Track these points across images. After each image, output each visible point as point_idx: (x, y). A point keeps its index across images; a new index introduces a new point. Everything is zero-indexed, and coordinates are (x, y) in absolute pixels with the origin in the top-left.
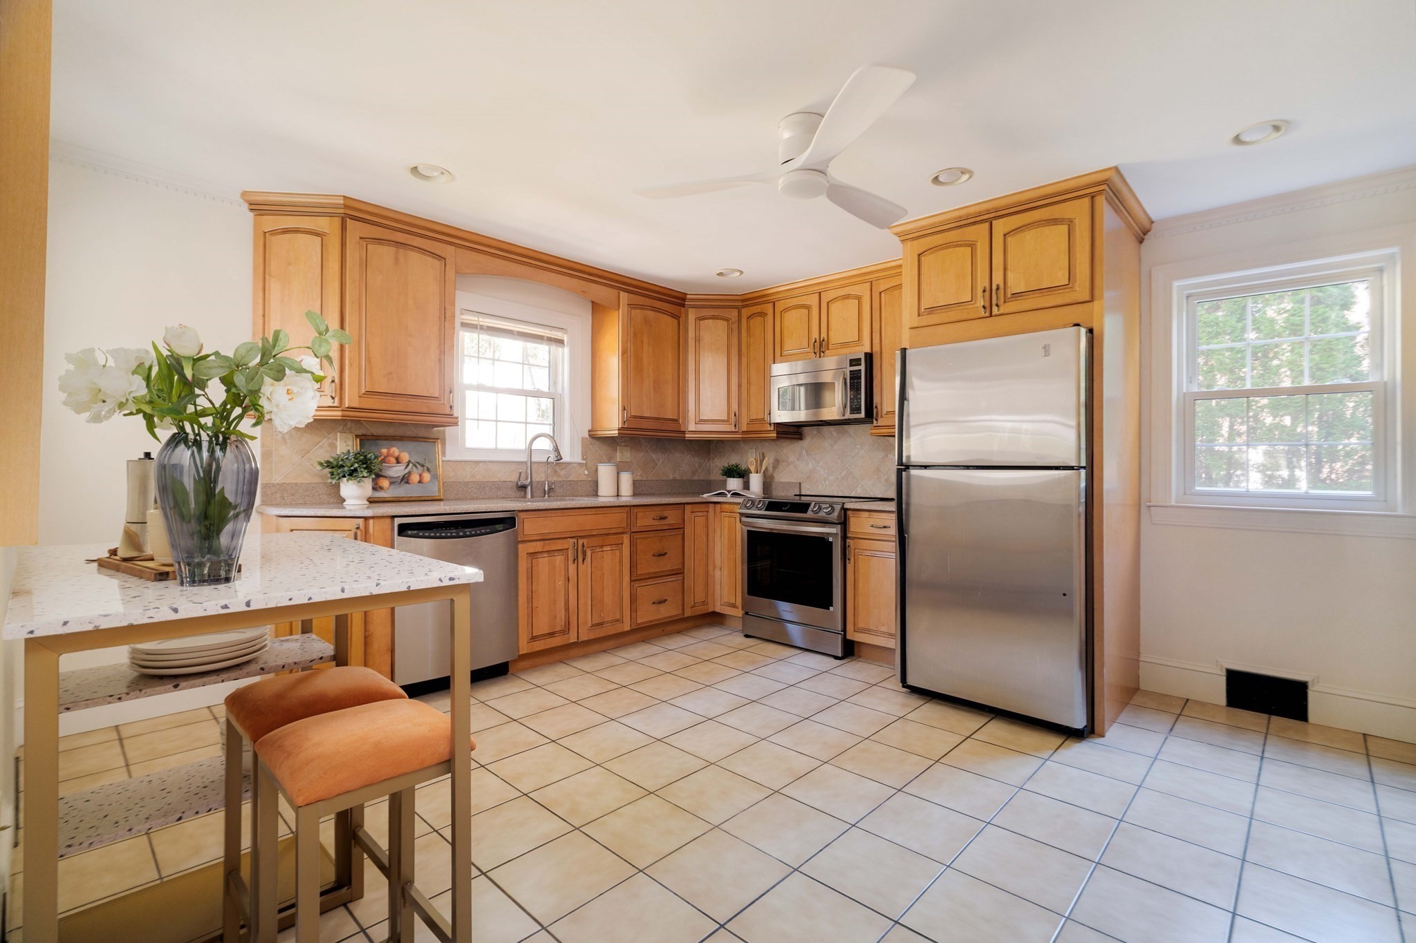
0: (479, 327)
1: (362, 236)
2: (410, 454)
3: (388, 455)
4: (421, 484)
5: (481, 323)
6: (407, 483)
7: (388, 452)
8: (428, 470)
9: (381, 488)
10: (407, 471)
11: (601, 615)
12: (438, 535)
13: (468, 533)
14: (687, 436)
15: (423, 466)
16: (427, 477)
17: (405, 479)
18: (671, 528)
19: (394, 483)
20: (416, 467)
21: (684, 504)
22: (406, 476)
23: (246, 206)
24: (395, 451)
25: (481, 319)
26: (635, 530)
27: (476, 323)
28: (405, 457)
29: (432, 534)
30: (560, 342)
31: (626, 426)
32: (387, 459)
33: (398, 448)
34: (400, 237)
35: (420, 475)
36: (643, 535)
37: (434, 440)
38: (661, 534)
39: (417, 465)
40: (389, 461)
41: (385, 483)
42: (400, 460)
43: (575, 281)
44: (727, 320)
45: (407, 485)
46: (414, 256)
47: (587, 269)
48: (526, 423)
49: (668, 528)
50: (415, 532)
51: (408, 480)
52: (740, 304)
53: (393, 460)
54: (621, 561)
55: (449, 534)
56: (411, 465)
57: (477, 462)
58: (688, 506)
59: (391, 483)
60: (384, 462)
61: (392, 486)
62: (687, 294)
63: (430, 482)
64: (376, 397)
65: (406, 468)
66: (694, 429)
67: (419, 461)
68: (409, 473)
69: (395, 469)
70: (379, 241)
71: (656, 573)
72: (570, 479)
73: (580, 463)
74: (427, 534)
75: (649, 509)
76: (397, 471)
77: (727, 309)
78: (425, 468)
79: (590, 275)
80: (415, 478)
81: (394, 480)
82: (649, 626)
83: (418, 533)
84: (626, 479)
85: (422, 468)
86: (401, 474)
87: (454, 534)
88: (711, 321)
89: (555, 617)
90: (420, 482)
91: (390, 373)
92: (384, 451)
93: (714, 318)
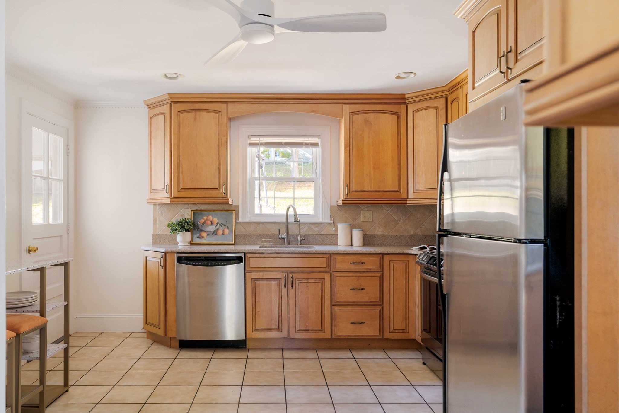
0: (259, 144)
1: (178, 111)
2: (218, 219)
3: (207, 220)
4: (223, 236)
5: (261, 141)
6: (216, 234)
7: (207, 219)
8: (228, 228)
9: (203, 237)
10: (216, 228)
11: (306, 324)
12: (197, 264)
13: (214, 264)
14: (408, 202)
15: (225, 225)
16: (227, 231)
17: (215, 233)
18: (369, 271)
19: (209, 234)
20: (221, 226)
21: (383, 254)
22: (216, 231)
23: (146, 107)
24: (211, 218)
25: (261, 139)
26: (335, 270)
27: (258, 142)
28: (216, 221)
29: (194, 263)
30: (315, 145)
31: (348, 197)
32: (206, 222)
33: (212, 216)
34: (197, 106)
35: (223, 231)
36: (341, 274)
37: (232, 211)
38: (359, 275)
39: (222, 225)
40: (207, 223)
41: (204, 234)
42: (213, 223)
43: (307, 106)
44: (437, 108)
45: (216, 236)
46: (204, 115)
47: (314, 96)
48: (294, 198)
49: (366, 271)
50: (186, 261)
51: (216, 233)
52: (448, 93)
53: (209, 222)
54: (322, 291)
55: (203, 264)
56: (218, 225)
57: (258, 223)
58: (386, 256)
59: (208, 235)
60: (205, 224)
61: (208, 236)
62: (405, 95)
63: (228, 234)
64: (186, 191)
65: (216, 227)
66: (412, 197)
67: (223, 223)
68: (218, 229)
69: (210, 227)
70: (187, 111)
71: (354, 302)
72: (323, 233)
73: (329, 223)
74: (191, 263)
75: (348, 256)
76: (211, 228)
77: (436, 100)
78: (226, 227)
79: (317, 99)
80: (220, 232)
81: (209, 233)
82: (348, 339)
83: (187, 262)
84: (357, 235)
85: (224, 227)
86: (213, 230)
87: (206, 264)
88: (424, 111)
89: (272, 320)
90: (223, 234)
91: (193, 178)
92: (205, 218)
93: (427, 108)
